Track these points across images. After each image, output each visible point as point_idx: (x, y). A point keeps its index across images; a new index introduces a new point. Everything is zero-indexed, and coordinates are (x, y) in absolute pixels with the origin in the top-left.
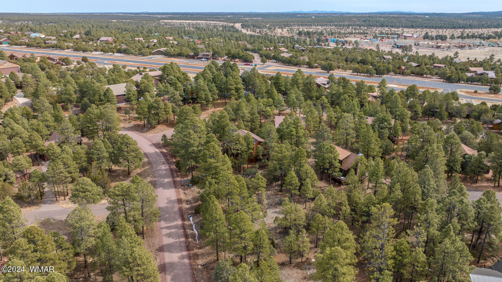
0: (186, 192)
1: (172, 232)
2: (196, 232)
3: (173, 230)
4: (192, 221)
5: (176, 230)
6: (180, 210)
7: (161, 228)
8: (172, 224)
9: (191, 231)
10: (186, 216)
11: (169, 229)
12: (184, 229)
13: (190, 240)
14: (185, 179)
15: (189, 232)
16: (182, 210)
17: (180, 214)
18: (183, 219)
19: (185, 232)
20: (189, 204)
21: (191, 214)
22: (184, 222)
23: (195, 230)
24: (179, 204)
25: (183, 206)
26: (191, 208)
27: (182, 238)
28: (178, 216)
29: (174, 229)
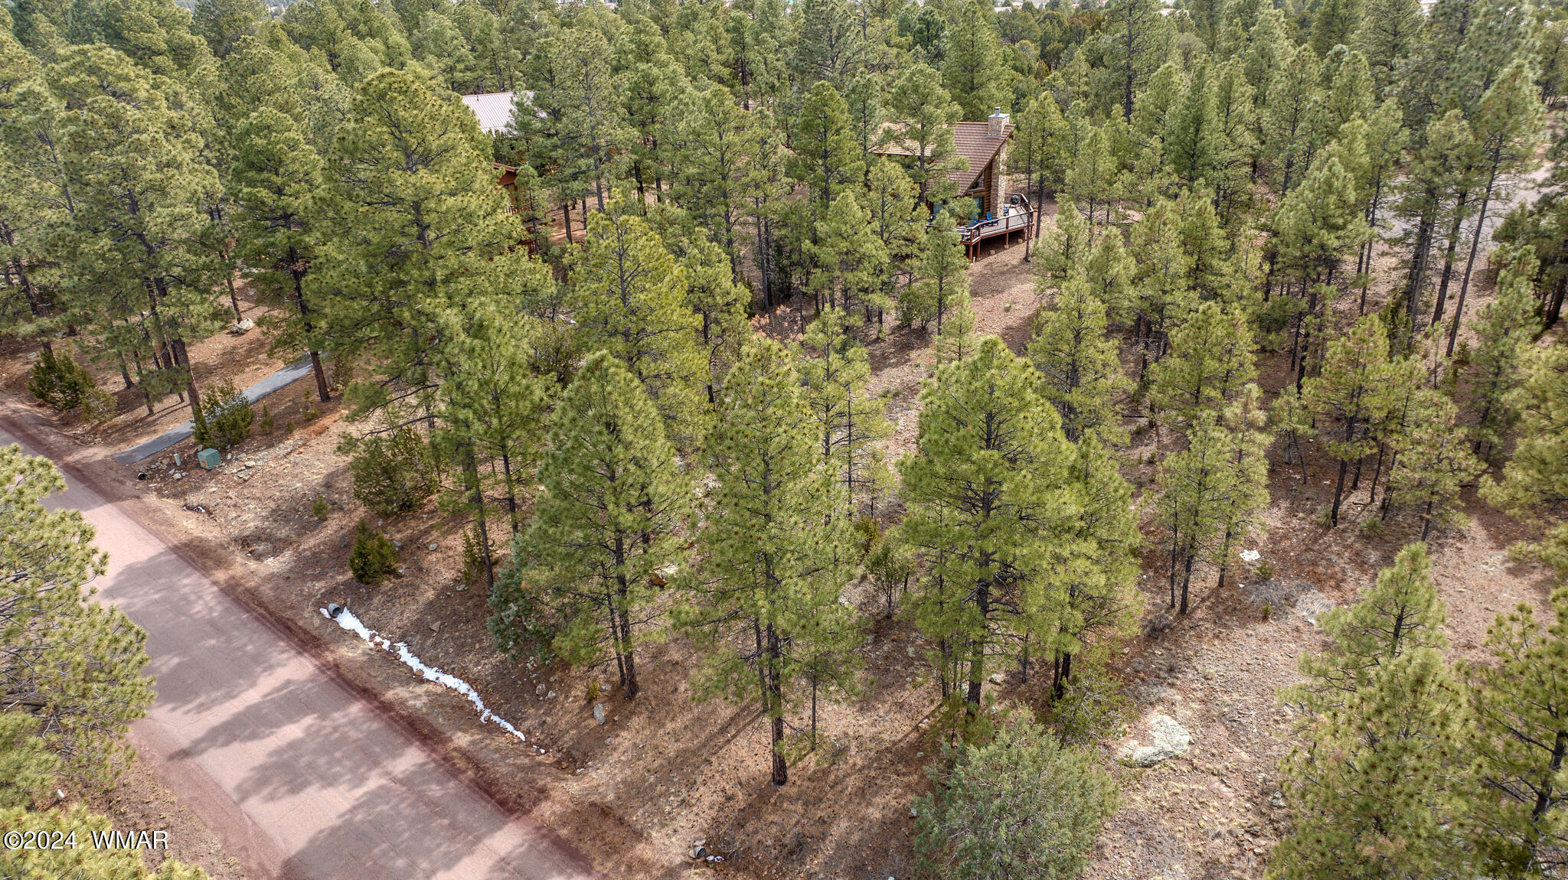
0: (193, 499)
1: (293, 745)
2: (450, 681)
3: (292, 731)
4: (365, 633)
5: (309, 720)
6: (237, 601)
7: (185, 754)
8: (251, 696)
9: (420, 690)
10: (310, 619)
11: (254, 736)
12: (365, 693)
13: (462, 740)
14: (143, 441)
15: (413, 698)
16: (253, 593)
17: (260, 619)
18: (308, 642)
19: (386, 707)
20: (275, 552)
21: (330, 594)
22: (330, 657)
23: (430, 674)
24: (205, 571)
25: (237, 570)
26: (310, 566)
27: (394, 754)
28: (252, 639)
29: (291, 719)
